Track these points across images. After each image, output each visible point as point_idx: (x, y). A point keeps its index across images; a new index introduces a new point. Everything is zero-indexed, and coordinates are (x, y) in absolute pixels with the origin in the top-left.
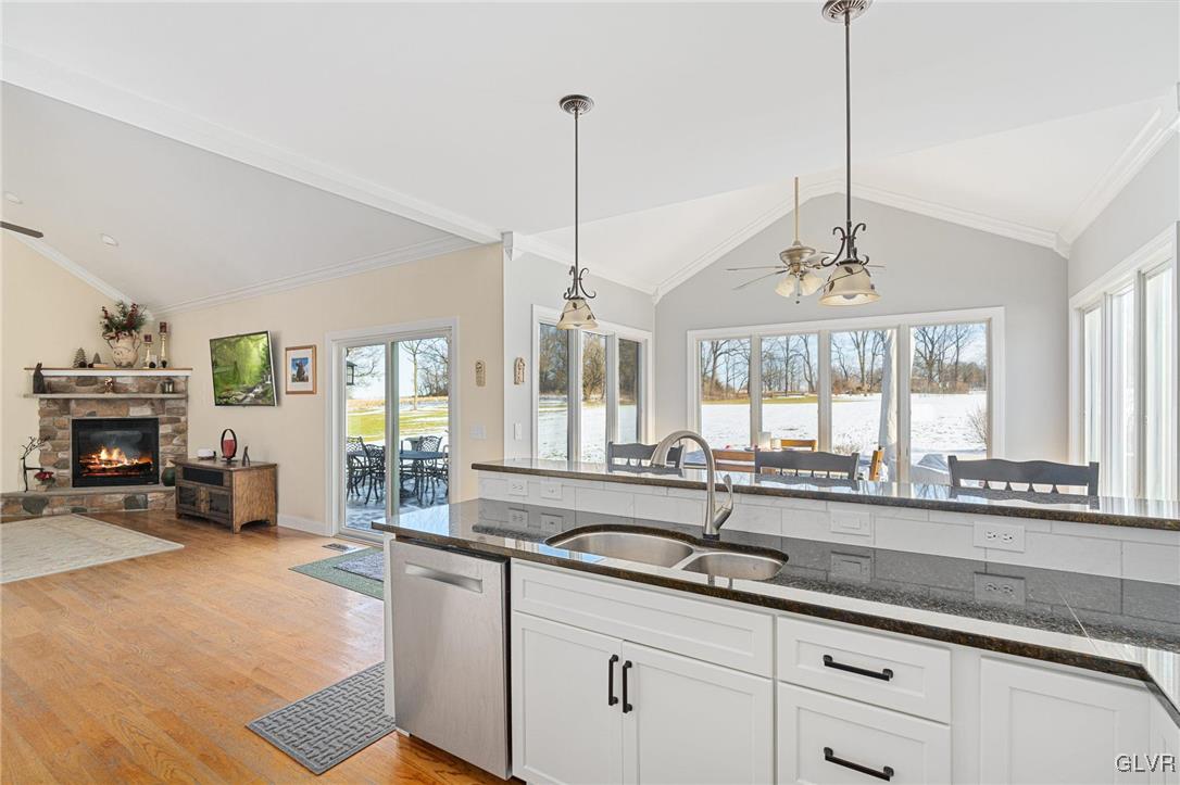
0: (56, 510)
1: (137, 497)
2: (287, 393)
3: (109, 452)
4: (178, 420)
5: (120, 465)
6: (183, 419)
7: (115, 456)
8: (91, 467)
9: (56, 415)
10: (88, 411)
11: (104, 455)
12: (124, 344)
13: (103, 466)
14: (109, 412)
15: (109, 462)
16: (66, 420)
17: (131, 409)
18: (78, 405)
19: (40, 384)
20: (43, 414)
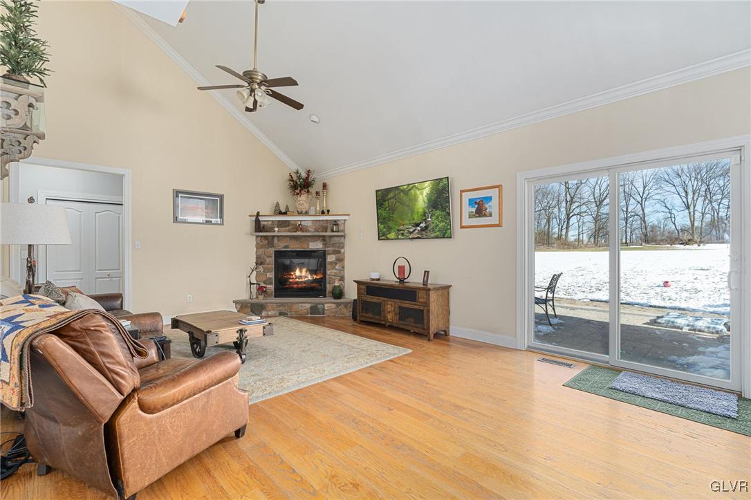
0: (270, 313)
1: (319, 306)
2: (462, 227)
3: (301, 271)
4: (339, 252)
5: (306, 279)
6: (342, 251)
7: (304, 273)
8: (291, 280)
9: (266, 248)
10: (284, 245)
11: (298, 273)
12: (303, 198)
13: (297, 280)
14: (297, 246)
15: (300, 277)
16: (271, 251)
17: (310, 244)
18: (278, 241)
19: (259, 227)
20: (258, 247)
